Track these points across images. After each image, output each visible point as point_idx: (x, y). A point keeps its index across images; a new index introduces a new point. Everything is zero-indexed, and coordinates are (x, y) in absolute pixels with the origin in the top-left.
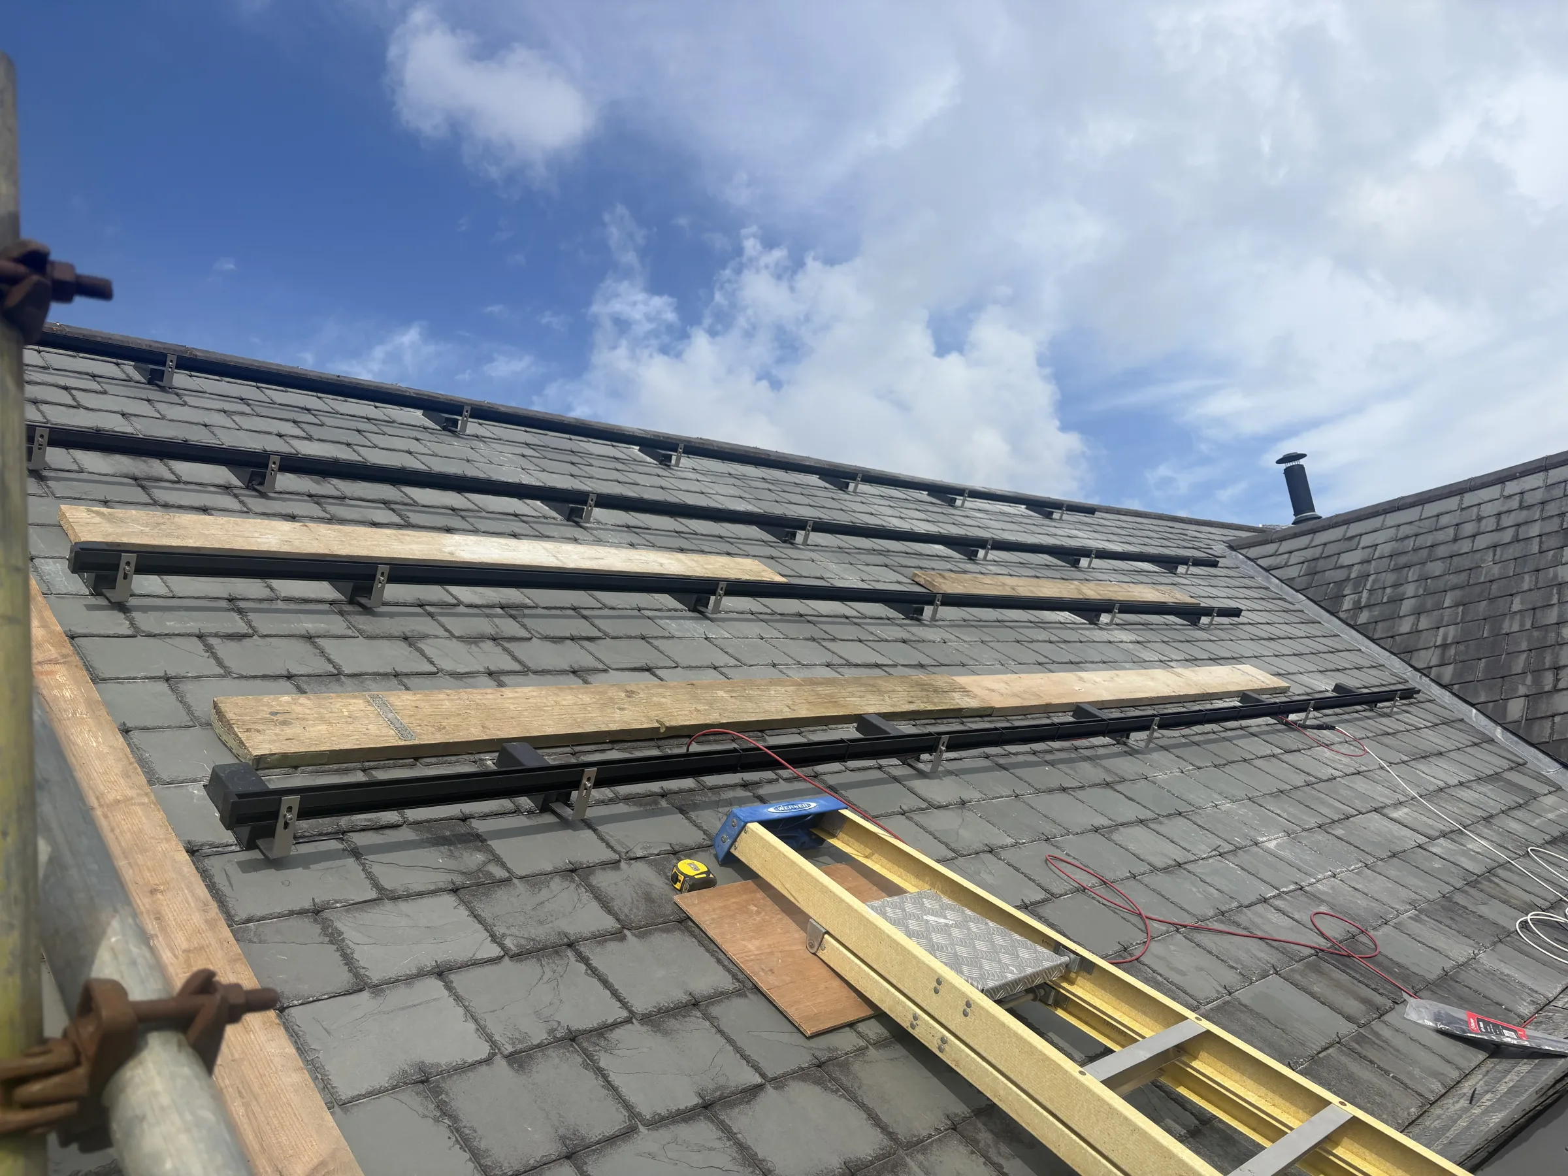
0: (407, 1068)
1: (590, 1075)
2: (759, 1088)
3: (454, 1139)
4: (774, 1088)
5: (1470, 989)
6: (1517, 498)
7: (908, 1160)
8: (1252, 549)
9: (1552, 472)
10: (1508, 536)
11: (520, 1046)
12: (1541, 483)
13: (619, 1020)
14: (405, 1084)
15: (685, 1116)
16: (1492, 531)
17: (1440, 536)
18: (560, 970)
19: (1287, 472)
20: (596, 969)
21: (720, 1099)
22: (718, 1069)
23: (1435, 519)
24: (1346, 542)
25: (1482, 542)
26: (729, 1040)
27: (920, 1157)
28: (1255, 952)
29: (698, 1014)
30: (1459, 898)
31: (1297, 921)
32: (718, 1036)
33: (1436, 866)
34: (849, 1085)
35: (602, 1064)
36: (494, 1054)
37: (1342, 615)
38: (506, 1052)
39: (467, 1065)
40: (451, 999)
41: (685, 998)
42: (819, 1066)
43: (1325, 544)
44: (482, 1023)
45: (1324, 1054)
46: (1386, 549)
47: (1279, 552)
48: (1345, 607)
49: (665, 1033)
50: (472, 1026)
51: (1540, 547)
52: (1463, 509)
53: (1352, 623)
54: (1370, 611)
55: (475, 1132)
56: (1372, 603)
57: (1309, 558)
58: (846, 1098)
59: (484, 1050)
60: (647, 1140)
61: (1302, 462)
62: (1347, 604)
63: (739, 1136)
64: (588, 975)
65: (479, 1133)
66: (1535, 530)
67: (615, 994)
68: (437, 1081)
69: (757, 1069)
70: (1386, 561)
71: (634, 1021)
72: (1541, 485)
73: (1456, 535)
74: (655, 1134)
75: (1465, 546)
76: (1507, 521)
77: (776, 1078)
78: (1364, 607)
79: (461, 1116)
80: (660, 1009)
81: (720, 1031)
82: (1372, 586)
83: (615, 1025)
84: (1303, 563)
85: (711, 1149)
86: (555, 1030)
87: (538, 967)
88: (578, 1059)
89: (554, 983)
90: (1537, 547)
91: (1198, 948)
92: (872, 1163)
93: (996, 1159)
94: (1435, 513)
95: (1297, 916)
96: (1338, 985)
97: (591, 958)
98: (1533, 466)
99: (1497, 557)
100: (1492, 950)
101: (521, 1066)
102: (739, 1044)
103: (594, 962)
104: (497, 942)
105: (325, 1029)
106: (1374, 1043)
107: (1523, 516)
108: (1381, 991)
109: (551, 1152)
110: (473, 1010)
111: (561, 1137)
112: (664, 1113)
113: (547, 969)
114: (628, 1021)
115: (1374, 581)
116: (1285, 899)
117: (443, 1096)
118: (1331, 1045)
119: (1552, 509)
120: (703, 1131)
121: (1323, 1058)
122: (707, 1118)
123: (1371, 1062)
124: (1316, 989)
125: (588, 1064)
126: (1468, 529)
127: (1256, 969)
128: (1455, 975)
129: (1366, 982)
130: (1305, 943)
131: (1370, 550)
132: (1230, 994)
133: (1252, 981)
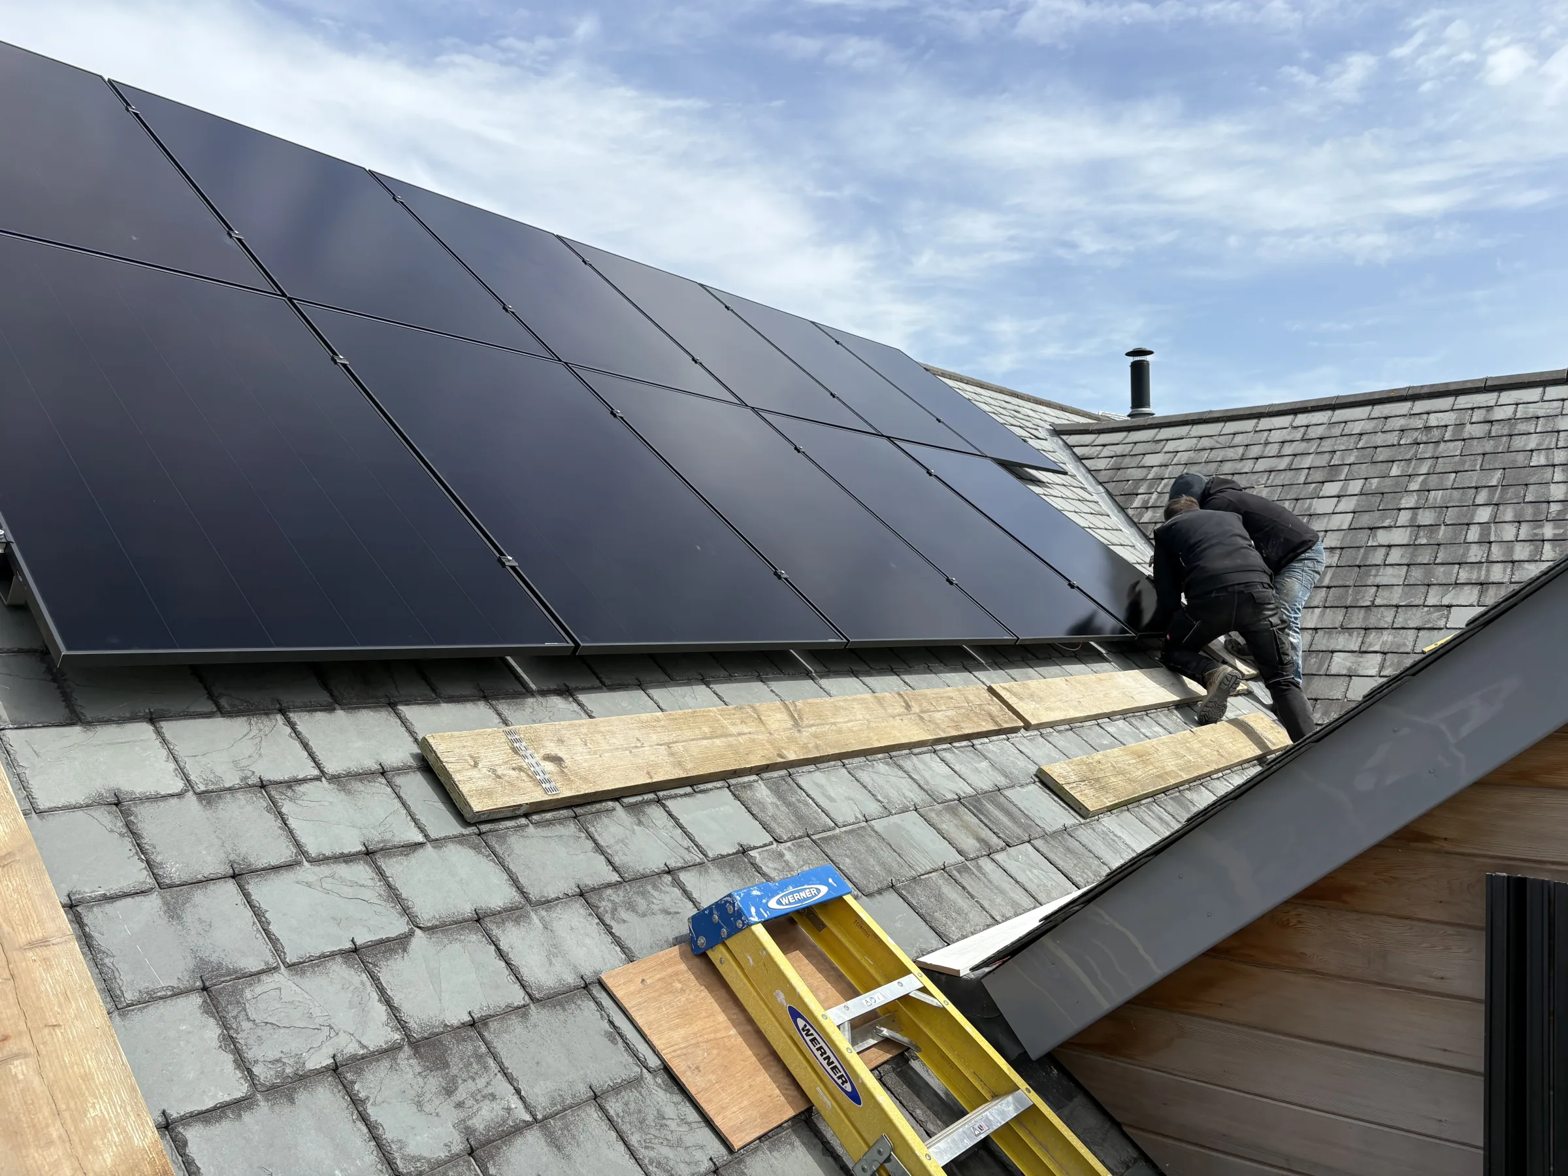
0: (103, 791)
1: (271, 817)
2: (421, 844)
3: (135, 851)
4: (433, 847)
5: (1080, 843)
6: (1302, 430)
7: (532, 914)
8: (1073, 437)
9: (1338, 412)
10: (1283, 463)
11: (211, 787)
12: (1325, 420)
13: (309, 777)
14: (99, 804)
15: (347, 858)
16: (1273, 457)
17: (1231, 453)
18: (267, 730)
19: (1134, 365)
20: (300, 733)
21: (382, 849)
22: (388, 826)
23: (1232, 436)
24: (1154, 444)
25: (1262, 465)
26: (404, 804)
27: (544, 913)
28: (904, 791)
29: (384, 781)
31: (955, 772)
32: (397, 801)
33: (1105, 742)
34: (501, 852)
35: (284, 810)
36: (187, 791)
37: (1130, 512)
38: (198, 791)
39: (159, 796)
40: (158, 742)
41: (375, 767)
42: (479, 835)
43: (1135, 443)
44: (182, 764)
45: (927, 876)
46: (1183, 457)
47: (1095, 444)
48: (1135, 505)
49: (348, 792)
50: (172, 766)
51: (1306, 478)
52: (1256, 431)
53: (1136, 520)
54: (1154, 512)
55: (155, 848)
56: (1158, 505)
57: (1118, 454)
58: (494, 862)
59: (179, 785)
60: (307, 871)
61: (1148, 358)
62: (1137, 502)
63: (390, 879)
64: (291, 737)
65: (158, 849)
66: (1307, 462)
67: (312, 756)
68: (130, 805)
69: (422, 830)
71: (323, 779)
72: (1325, 421)
73: (1243, 455)
74: (316, 869)
75: (1247, 466)
76: (1288, 449)
77: (437, 840)
78: (1151, 507)
79: (145, 834)
80: (350, 772)
81: (399, 797)
82: (1162, 489)
83: (305, 780)
84: (1112, 457)
85: (363, 886)
86: (249, 778)
87: (246, 725)
88: (264, 803)
89: (258, 740)
90: (1304, 478)
91: (856, 782)
92: (500, 912)
93: (608, 922)
94: (1232, 432)
95: (957, 768)
96: (966, 827)
97: (298, 723)
98: (1324, 403)
99: (1269, 481)
100: (1117, 816)
101: (209, 803)
102: (413, 809)
103: (299, 728)
104: (213, 700)
105: (35, 752)
106: (973, 873)
107: (1300, 447)
108: (1001, 835)
109: (219, 871)
110: (176, 753)
111: (230, 861)
112: (328, 853)
113: (254, 728)
114: (318, 779)
116: (954, 753)
117: (132, 818)
118: (935, 870)
119: (1327, 445)
120: (361, 872)
121: (923, 880)
122: (366, 862)
123: (964, 888)
124: (944, 826)
125: (271, 809)
126: (1255, 451)
127: (899, 804)
128: (1072, 831)
129: (991, 826)
130: (953, 790)
131: (1171, 455)
132: (867, 821)
133: (891, 814)
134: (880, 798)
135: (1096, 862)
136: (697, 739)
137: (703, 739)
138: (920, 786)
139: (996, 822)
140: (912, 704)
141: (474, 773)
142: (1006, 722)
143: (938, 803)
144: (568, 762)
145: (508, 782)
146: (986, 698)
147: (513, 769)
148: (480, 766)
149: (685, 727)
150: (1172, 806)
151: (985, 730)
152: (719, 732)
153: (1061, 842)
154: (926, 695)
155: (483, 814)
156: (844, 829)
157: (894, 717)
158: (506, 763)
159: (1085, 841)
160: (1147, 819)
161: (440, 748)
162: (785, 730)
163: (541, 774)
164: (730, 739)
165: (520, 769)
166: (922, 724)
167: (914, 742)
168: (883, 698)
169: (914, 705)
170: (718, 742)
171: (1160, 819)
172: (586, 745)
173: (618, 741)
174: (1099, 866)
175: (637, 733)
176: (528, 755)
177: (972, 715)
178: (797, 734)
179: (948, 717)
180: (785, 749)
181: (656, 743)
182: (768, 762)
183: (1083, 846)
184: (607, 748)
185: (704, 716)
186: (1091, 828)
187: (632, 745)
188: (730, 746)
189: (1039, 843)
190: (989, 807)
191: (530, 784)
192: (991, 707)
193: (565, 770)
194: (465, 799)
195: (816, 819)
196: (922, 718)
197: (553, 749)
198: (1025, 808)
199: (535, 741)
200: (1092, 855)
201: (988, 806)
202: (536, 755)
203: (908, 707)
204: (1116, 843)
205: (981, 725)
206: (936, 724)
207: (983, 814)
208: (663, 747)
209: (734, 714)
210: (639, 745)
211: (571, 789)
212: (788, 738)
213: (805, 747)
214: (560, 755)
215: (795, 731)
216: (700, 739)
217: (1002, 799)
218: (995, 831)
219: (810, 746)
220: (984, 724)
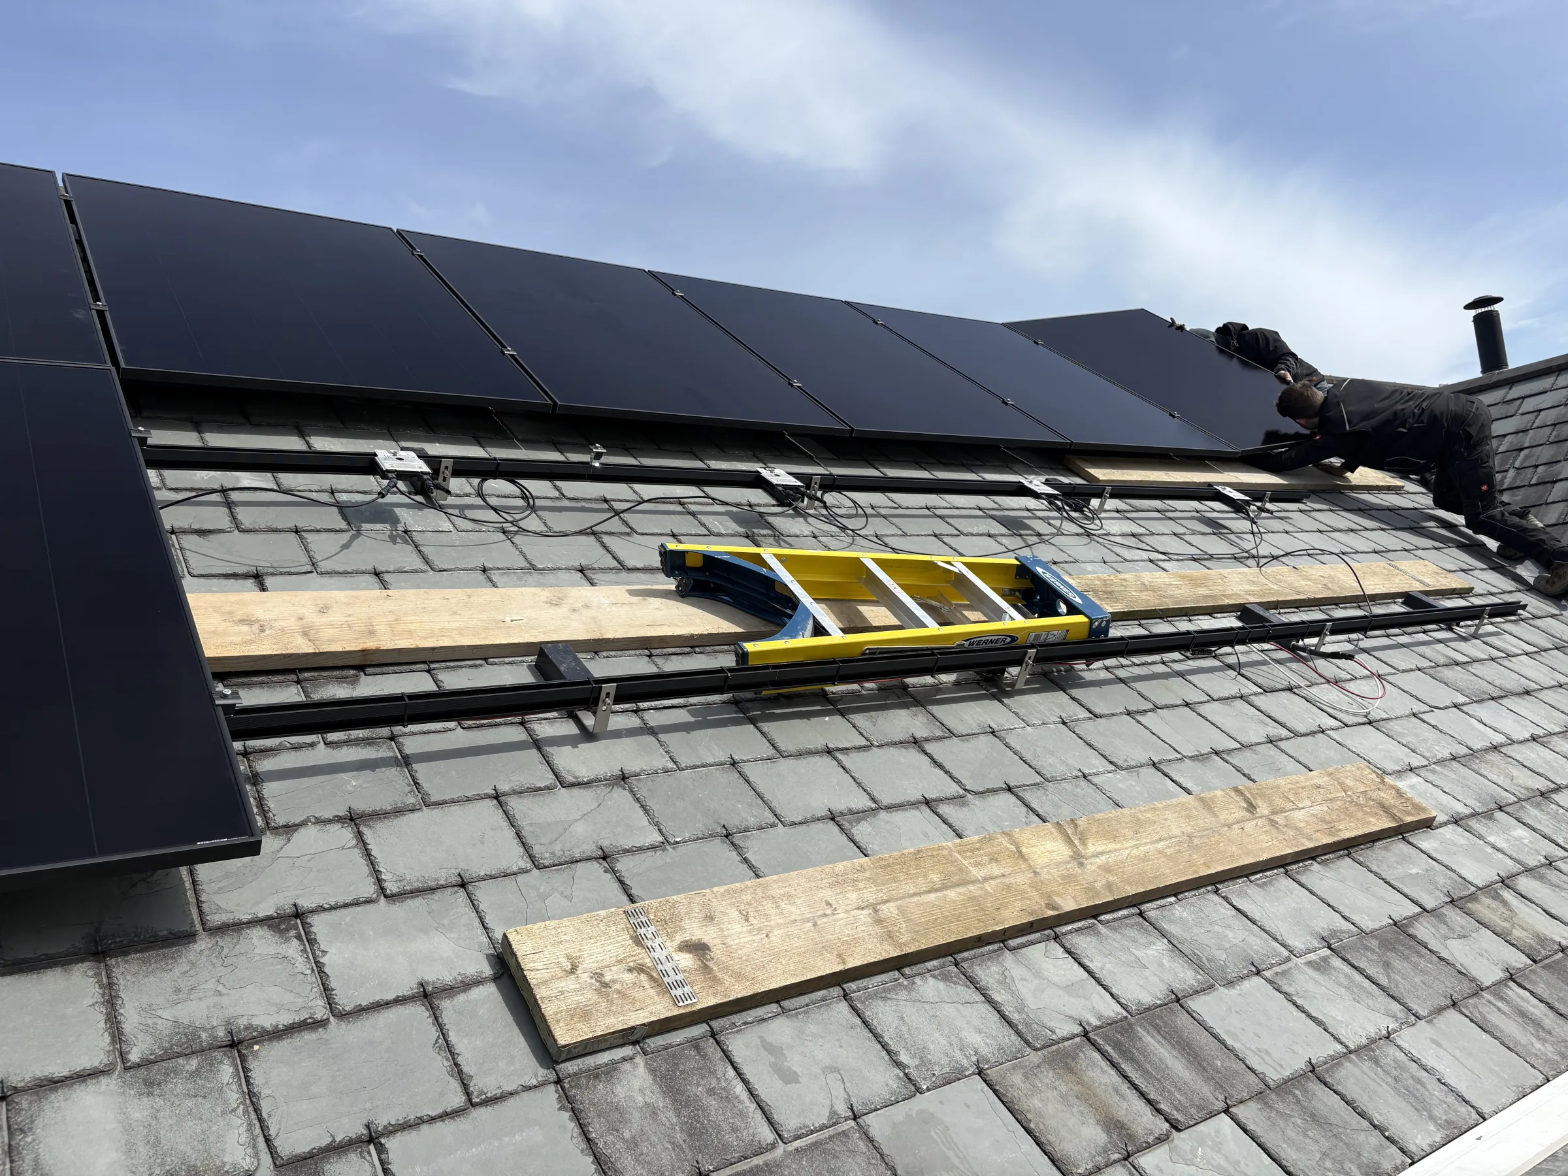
19: (1477, 320)
24: (1504, 406)
28: (964, 1034)
30: (1423, 930)
46: (1549, 417)
61: (1496, 307)
70: (1548, 430)
100: (1430, 1022)
108: (1163, 1105)
115: (1527, 457)
127: (943, 1066)
128: (1327, 1071)
129: (1143, 1086)
130: (1073, 1013)
131: (1531, 416)
132: (855, 1119)
133: (919, 1090)
134: (904, 1058)
135: (1375, 1139)
136: (919, 894)
137: (929, 892)
138: (1003, 1017)
139: (1160, 1075)
140: (1259, 802)
141: (569, 984)
142: (1409, 814)
143: (1036, 1050)
144: (717, 952)
145: (619, 992)
146: (1373, 780)
147: (630, 970)
148: (579, 971)
149: (902, 876)
150: (1548, 984)
151: (1375, 829)
152: (955, 879)
153: (1298, 1102)
154: (1278, 787)
155: (575, 1047)
156: (797, 1144)
157: (1229, 826)
158: (620, 962)
159: (1352, 1090)
160: (1495, 1018)
161: (524, 947)
162: (1058, 865)
163: (672, 973)
164: (971, 887)
165: (641, 969)
166: (1274, 831)
167: (1263, 861)
168: (1212, 799)
169: (1260, 804)
170: (952, 894)
171: (1522, 1014)
172: (747, 920)
173: (796, 910)
174: (1379, 1149)
175: (828, 894)
176: (656, 945)
177: (1352, 809)
178: (1078, 871)
179: (1313, 815)
180: (1058, 895)
181: (854, 906)
182: (1031, 919)
183: (1347, 1103)
184: (780, 921)
185: (933, 856)
186: (1370, 1059)
187: (819, 914)
188: (972, 898)
189: (1248, 1112)
190: (1150, 1041)
191: (652, 992)
192: (1382, 794)
193: (710, 964)
194: (548, 1027)
195: (735, 1130)
196: (1273, 823)
197: (695, 931)
198: (1228, 1032)
199: (670, 923)
200: (1365, 1123)
201: (1148, 1039)
202: (668, 944)
203: (1251, 807)
204: (1423, 1085)
205: (1368, 823)
206: (1297, 829)
207: (1133, 1060)
208: (866, 912)
209: (979, 849)
210: (829, 912)
211: (715, 995)
212: (1063, 877)
213: (1090, 889)
214: (706, 940)
215: (1074, 864)
216: (925, 892)
217: (1182, 1019)
218: (1152, 1097)
219: (1098, 885)
220: (1372, 820)
